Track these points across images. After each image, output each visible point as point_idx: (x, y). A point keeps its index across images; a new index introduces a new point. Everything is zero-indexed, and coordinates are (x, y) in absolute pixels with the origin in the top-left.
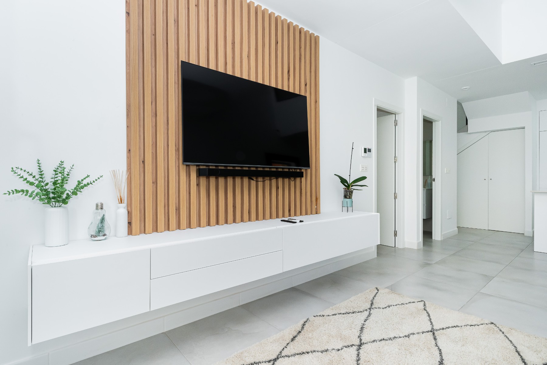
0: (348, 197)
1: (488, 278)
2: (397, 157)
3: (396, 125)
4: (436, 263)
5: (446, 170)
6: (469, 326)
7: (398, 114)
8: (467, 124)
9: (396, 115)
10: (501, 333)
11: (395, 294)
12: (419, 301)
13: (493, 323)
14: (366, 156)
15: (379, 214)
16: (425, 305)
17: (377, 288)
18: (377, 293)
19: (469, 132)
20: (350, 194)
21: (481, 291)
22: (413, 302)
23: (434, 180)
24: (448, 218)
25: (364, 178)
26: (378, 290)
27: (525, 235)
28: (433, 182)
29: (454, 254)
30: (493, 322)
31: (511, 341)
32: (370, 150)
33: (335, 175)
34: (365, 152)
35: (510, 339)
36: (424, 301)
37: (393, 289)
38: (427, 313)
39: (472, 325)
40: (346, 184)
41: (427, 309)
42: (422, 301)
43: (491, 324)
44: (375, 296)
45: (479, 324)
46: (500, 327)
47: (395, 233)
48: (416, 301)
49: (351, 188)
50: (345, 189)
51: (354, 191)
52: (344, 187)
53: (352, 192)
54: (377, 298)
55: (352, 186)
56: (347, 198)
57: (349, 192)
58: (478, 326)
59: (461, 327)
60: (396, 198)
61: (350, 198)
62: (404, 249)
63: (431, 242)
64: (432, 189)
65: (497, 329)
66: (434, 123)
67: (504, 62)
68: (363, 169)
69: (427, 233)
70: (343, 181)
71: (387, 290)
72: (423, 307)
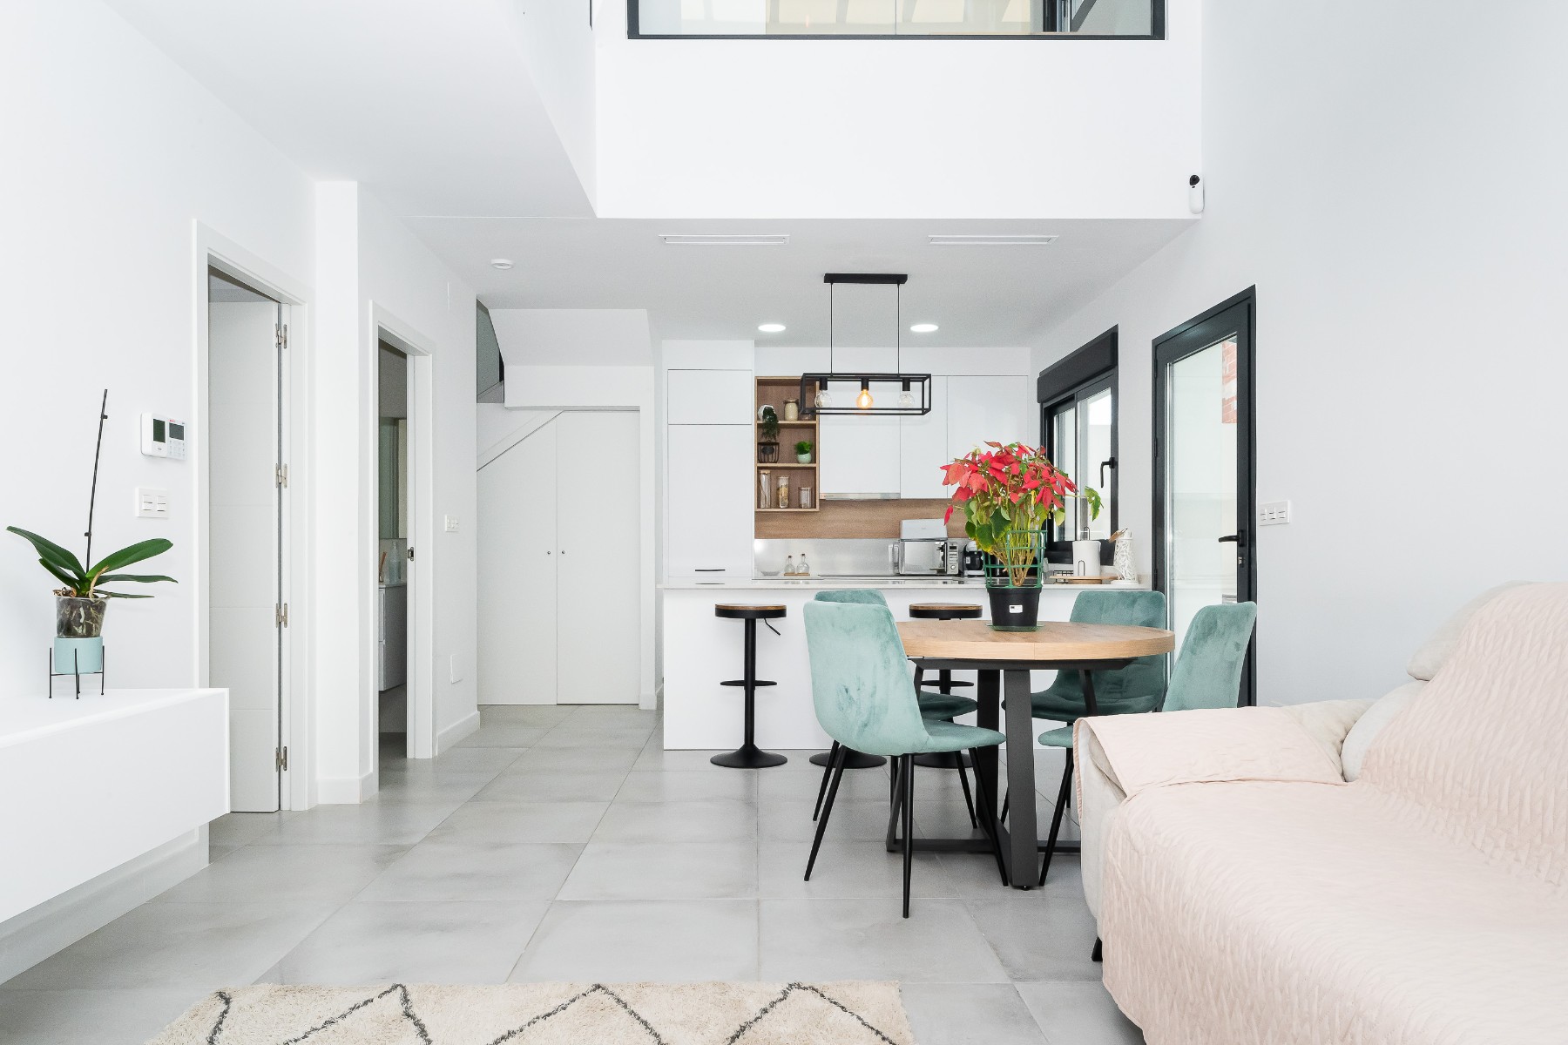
0: (79, 630)
1: (570, 852)
2: (286, 467)
3: (281, 343)
4: (429, 838)
5: (446, 521)
6: (541, 1021)
7: (291, 303)
8: (502, 378)
9: (285, 308)
10: (620, 1007)
11: (298, 994)
12: (386, 992)
13: (598, 987)
14: (164, 453)
15: (225, 691)
16: (406, 1000)
17: (221, 995)
18: (226, 1012)
19: (508, 403)
20: (88, 616)
21: (558, 898)
22: (366, 1003)
23: (412, 556)
24: (452, 680)
25: (158, 546)
26: (227, 1002)
27: (642, 707)
28: (409, 560)
29: (476, 798)
30: (597, 983)
31: (645, 1023)
32: (178, 431)
33: (11, 529)
34: (159, 435)
35: (644, 1017)
36: (400, 985)
37: (286, 978)
38: (417, 1024)
39: (549, 1015)
40: (71, 573)
41: (414, 1011)
42: (395, 987)
43: (594, 990)
44: (217, 1029)
45: (565, 1001)
46: (617, 991)
47: (278, 754)
48: (374, 994)
49: (97, 588)
50: (67, 594)
51: (111, 602)
52: (60, 585)
53: (100, 607)
54: (225, 1032)
55: (101, 581)
56: (75, 635)
57: (88, 605)
58: (564, 1009)
59: (521, 1031)
60: (283, 623)
61: (89, 634)
62: (312, 812)
63: (404, 769)
64: (404, 587)
65: (611, 1001)
66: (409, 358)
67: (602, 212)
68: (149, 506)
69: (392, 742)
70: (54, 558)
71: (264, 989)
72: (402, 1009)
